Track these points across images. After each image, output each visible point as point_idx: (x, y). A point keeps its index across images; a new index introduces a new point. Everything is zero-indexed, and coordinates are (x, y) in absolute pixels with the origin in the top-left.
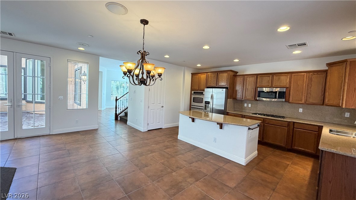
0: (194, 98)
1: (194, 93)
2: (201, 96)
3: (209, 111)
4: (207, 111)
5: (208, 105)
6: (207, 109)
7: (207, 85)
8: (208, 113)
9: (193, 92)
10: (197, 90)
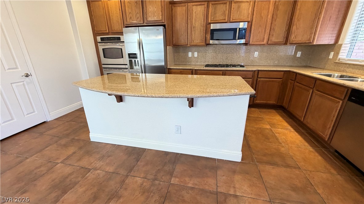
0: (103, 49)
1: (102, 39)
2: (118, 46)
3: (140, 70)
4: (135, 72)
5: (135, 61)
6: (135, 67)
7: (126, 23)
8: (136, 74)
9: (99, 39)
10: (108, 34)
